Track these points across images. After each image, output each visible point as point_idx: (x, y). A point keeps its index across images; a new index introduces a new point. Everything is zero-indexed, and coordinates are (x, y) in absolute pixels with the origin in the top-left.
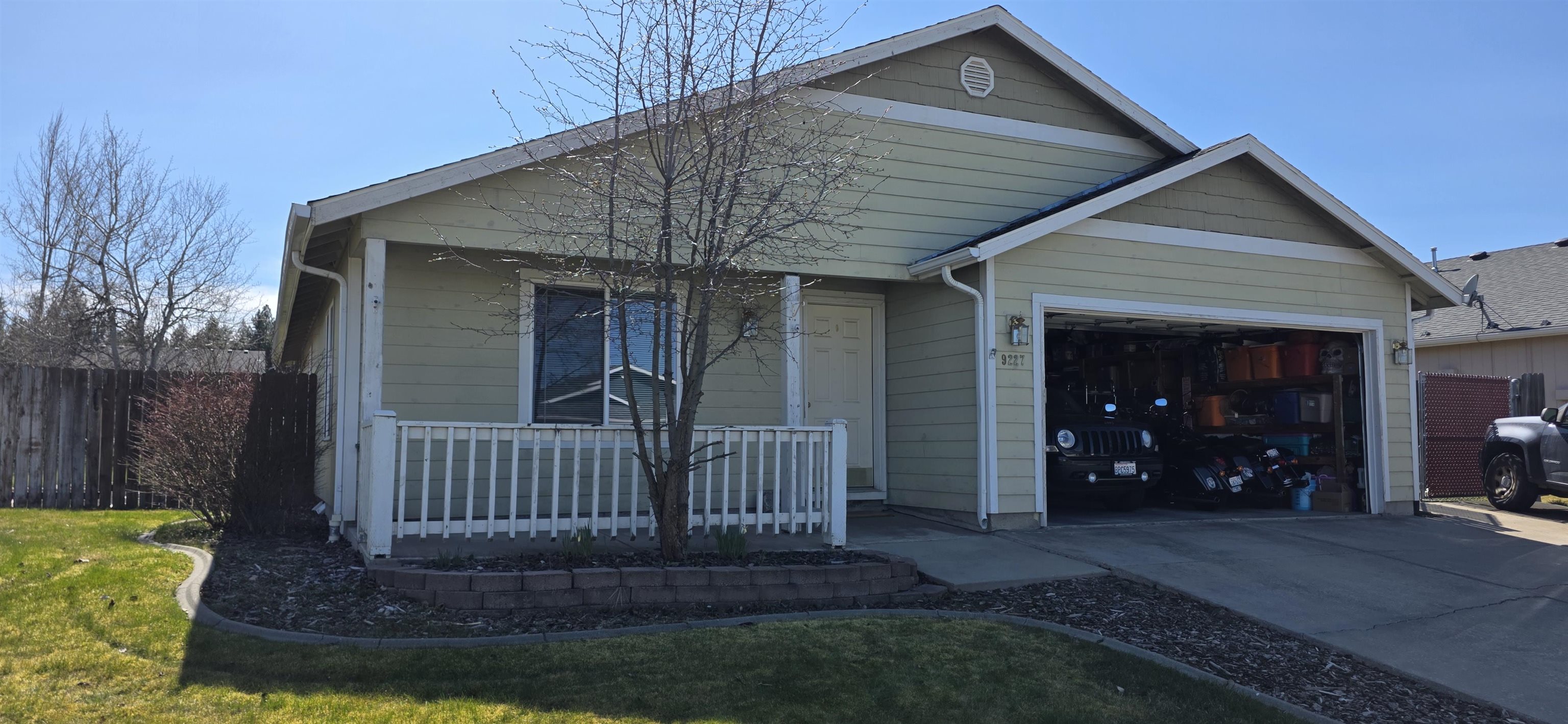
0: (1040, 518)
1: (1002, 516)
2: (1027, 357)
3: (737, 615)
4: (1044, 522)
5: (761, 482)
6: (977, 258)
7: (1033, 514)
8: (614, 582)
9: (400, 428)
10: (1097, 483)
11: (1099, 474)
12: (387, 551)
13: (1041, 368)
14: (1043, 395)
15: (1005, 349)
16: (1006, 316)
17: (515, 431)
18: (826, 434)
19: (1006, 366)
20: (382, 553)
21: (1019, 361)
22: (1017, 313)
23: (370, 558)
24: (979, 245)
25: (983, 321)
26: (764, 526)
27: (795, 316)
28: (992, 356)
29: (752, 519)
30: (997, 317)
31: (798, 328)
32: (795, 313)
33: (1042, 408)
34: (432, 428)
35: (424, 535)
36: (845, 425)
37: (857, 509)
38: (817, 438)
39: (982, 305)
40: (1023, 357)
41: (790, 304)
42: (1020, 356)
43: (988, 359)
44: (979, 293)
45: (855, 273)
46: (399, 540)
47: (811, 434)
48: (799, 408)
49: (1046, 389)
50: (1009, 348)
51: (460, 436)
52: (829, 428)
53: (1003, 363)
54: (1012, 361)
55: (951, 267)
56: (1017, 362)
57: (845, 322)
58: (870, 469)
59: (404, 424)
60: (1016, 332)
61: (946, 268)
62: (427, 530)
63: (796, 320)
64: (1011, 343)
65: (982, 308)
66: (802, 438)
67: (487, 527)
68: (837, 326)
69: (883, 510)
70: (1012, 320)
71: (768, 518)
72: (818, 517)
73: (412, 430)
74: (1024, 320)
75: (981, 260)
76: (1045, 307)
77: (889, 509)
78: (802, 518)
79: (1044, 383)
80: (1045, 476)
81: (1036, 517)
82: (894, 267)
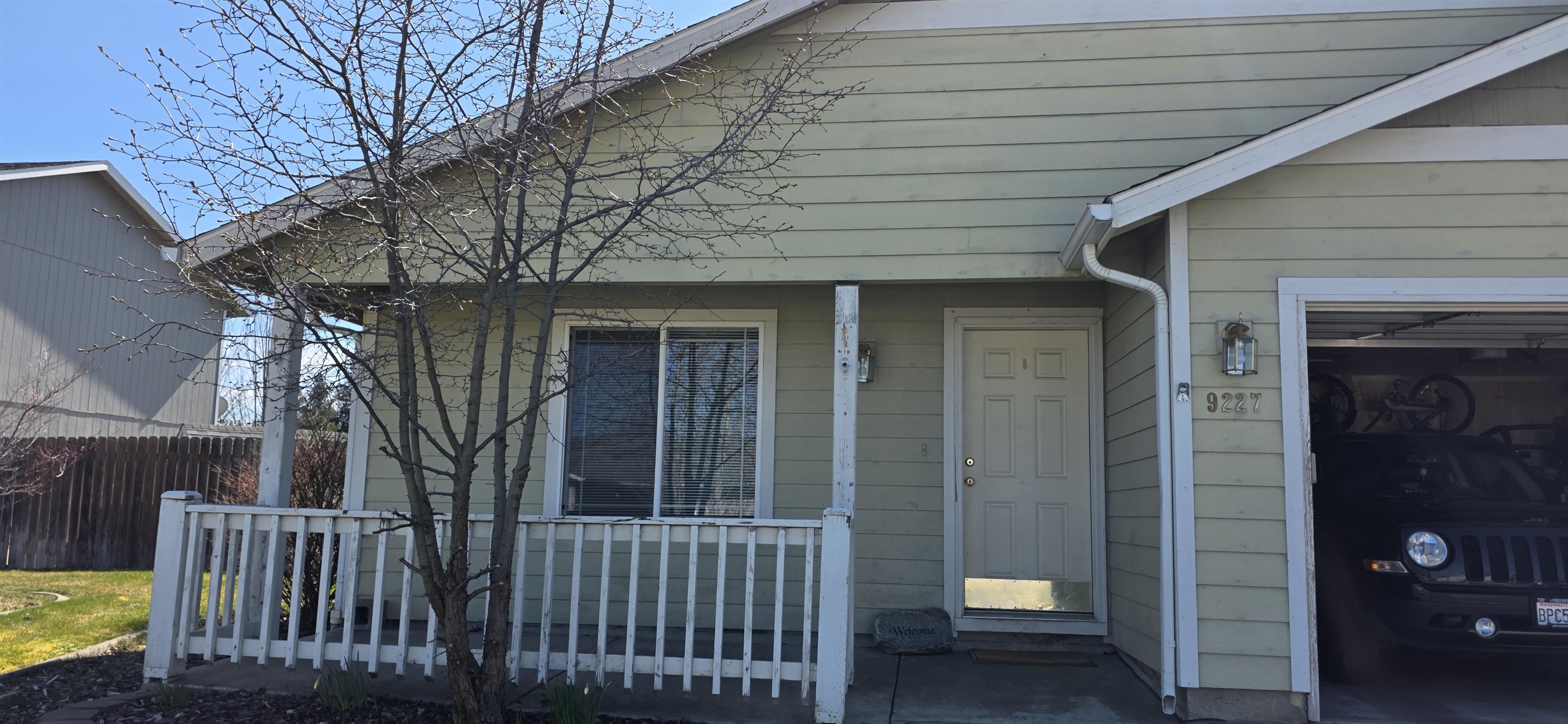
0: (1306, 702)
1: (1206, 692)
2: (1268, 396)
4: (1315, 713)
5: (691, 608)
6: (1110, 222)
7: (1285, 693)
9: (187, 514)
10: (1496, 639)
11: (1501, 622)
12: (163, 674)
13: (1301, 416)
14: (1306, 468)
16: (1216, 323)
18: (811, 532)
19: (1218, 414)
20: (157, 676)
21: (1248, 404)
22: (1234, 316)
23: (146, 681)
24: (1115, 199)
25: (1166, 335)
26: (695, 679)
27: (846, 345)
28: (1185, 396)
29: (674, 666)
30: (1193, 326)
31: (845, 365)
32: (849, 341)
33: (1304, 491)
34: (227, 515)
35: (207, 656)
36: (846, 518)
37: (1056, 647)
38: (796, 539)
39: (1166, 307)
40: (1256, 396)
41: (838, 328)
42: (1249, 395)
43: (1175, 403)
44: (1158, 287)
45: (959, 273)
46: (180, 660)
47: (782, 532)
48: (853, 487)
49: (1314, 455)
50: (1226, 381)
51: (263, 525)
52: (817, 524)
53: (1209, 408)
54: (1231, 404)
55: (1096, 246)
56: (1244, 406)
57: (1038, 355)
58: (1088, 584)
59: (194, 508)
60: (1231, 352)
61: (1086, 247)
62: (214, 649)
63: (848, 352)
64: (1225, 372)
65: (1166, 311)
66: (767, 538)
67: (285, 650)
68: (1024, 360)
69: (1105, 654)
70: (1226, 329)
71: (702, 666)
72: (792, 671)
73: (207, 517)
74: (1247, 329)
75: (1120, 225)
76: (1306, 302)
77: (1114, 653)
78: (762, 670)
79: (1309, 445)
80: (1314, 621)
81: (1297, 701)
82: (1033, 258)
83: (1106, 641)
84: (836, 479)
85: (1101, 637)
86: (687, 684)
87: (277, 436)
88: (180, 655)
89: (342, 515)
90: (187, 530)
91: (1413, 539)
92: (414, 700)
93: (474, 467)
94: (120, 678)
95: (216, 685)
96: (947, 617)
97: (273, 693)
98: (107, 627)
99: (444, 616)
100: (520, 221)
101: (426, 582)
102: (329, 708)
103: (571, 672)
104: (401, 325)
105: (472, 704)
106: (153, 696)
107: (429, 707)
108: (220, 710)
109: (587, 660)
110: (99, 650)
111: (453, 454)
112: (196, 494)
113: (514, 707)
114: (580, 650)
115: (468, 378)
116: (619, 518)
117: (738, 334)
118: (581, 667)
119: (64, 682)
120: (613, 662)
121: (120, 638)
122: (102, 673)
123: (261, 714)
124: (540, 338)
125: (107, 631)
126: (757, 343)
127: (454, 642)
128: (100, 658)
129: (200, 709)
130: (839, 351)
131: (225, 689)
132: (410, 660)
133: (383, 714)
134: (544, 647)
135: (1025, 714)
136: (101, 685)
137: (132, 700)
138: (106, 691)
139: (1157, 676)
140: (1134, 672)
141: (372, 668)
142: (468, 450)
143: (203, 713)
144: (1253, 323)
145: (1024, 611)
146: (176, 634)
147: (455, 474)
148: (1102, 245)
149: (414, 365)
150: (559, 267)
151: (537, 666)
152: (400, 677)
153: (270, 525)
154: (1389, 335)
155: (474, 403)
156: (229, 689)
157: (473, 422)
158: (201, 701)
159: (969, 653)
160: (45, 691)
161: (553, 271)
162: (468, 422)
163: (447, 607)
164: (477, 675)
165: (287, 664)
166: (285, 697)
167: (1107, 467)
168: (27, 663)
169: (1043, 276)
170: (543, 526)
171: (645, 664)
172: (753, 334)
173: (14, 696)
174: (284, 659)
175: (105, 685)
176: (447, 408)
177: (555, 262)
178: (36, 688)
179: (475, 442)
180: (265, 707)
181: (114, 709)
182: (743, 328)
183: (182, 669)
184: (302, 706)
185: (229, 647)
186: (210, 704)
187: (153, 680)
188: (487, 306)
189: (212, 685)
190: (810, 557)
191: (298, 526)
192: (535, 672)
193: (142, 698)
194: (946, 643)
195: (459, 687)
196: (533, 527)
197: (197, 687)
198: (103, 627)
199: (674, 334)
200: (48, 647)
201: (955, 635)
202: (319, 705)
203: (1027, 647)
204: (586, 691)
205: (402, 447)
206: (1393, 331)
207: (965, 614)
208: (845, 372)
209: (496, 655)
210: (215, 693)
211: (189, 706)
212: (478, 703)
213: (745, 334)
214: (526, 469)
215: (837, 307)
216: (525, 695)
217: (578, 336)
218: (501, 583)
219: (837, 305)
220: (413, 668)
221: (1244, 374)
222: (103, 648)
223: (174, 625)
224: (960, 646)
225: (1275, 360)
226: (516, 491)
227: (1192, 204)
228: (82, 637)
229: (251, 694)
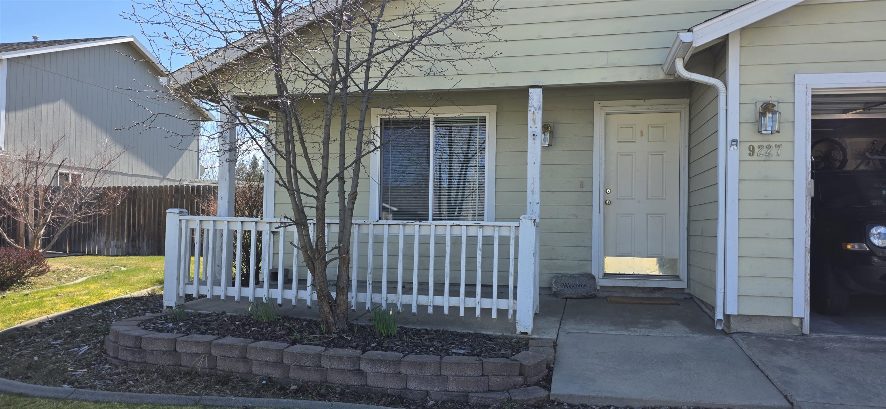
0: (801, 323)
2: (786, 146)
4: (806, 329)
5: (447, 270)
6: (691, 43)
7: (791, 318)
9: (180, 220)
12: (173, 304)
13: (806, 158)
14: (807, 188)
15: (756, 140)
16: (756, 103)
18: (513, 229)
19: (755, 157)
20: (170, 305)
21: (774, 151)
22: (767, 99)
23: (165, 308)
24: (695, 29)
25: (725, 111)
26: (450, 308)
27: (535, 124)
28: (735, 147)
29: (439, 301)
30: (741, 105)
31: (534, 135)
32: (536, 121)
33: (806, 202)
34: (201, 221)
35: (195, 295)
36: (533, 221)
37: (657, 295)
38: (505, 232)
39: (725, 94)
40: (779, 146)
41: (530, 113)
42: (774, 146)
43: (729, 151)
44: (720, 82)
45: (602, 79)
46: (181, 297)
47: (497, 228)
48: (538, 205)
49: (813, 180)
50: (759, 137)
51: (219, 226)
52: (516, 224)
53: (750, 154)
54: (763, 151)
55: (684, 59)
56: (771, 153)
57: (650, 128)
58: (677, 259)
59: (184, 218)
60: (764, 120)
61: (677, 59)
62: (198, 292)
63: (536, 128)
64: (760, 132)
65: (725, 97)
66: (488, 232)
67: (235, 292)
68: (642, 131)
69: (685, 298)
70: (761, 107)
71: (454, 301)
72: (503, 304)
73: (190, 222)
74: (774, 106)
75: (698, 45)
76: (812, 89)
77: (691, 298)
78: (487, 303)
79: (810, 174)
80: (808, 277)
81: (796, 323)
82: (646, 68)
83: (686, 291)
84: (529, 201)
85: (684, 289)
86: (446, 311)
87: (225, 180)
88: (181, 294)
89: (260, 221)
90: (180, 229)
91: (874, 231)
92: (302, 318)
93: (327, 193)
94: (152, 307)
95: (200, 310)
96: (594, 278)
97: (229, 314)
98: (145, 283)
99: (315, 273)
100: (348, 55)
101: (304, 255)
102: (257, 321)
103: (384, 304)
104: (284, 115)
105: (331, 319)
106: (168, 315)
107: (309, 322)
108: (202, 322)
109: (392, 298)
110: (142, 293)
111: (316, 186)
112: (184, 210)
113: (355, 322)
114: (388, 292)
115: (321, 144)
116: (407, 221)
117: (474, 120)
118: (389, 301)
119: (124, 308)
120: (406, 299)
121: (152, 288)
122: (143, 304)
123: (223, 324)
124: (360, 121)
125: (146, 284)
126: (485, 125)
127: (320, 286)
128: (142, 297)
129: (192, 321)
130: (531, 127)
131: (205, 312)
132: (299, 297)
133: (285, 324)
134: (369, 290)
135: (635, 329)
136: (143, 310)
137: (158, 317)
138: (145, 313)
139: (713, 309)
140: (701, 308)
141: (279, 302)
142: (323, 183)
143: (193, 323)
144: (778, 102)
145: (639, 275)
146: (178, 284)
147: (317, 196)
148: (687, 58)
149: (293, 138)
150: (370, 80)
151: (366, 300)
152: (294, 306)
153: (223, 226)
154: (867, 111)
155: (325, 157)
156: (207, 312)
157: (325, 168)
158: (192, 318)
159: (606, 298)
160: (115, 313)
161: (366, 83)
162: (323, 168)
163: (316, 267)
164: (333, 305)
165: (236, 299)
166: (236, 316)
167: (689, 192)
168: (106, 299)
169: (651, 79)
170: (367, 226)
171: (423, 300)
172: (483, 120)
173: (99, 315)
174: (234, 297)
175: (145, 310)
176: (311, 160)
177: (367, 78)
178: (110, 311)
179: (327, 179)
180: (225, 321)
181: (149, 321)
182: (477, 117)
183: (182, 302)
184: (244, 320)
185: (205, 290)
186: (197, 319)
187: (168, 307)
188: (330, 103)
189: (198, 310)
190: (512, 243)
191: (237, 227)
192: (365, 303)
193: (163, 316)
194: (593, 292)
195: (324, 310)
196: (361, 226)
197: (190, 311)
198: (144, 282)
199: (438, 121)
200: (116, 292)
201: (598, 288)
202: (253, 320)
203: (640, 295)
204: (391, 313)
205: (288, 182)
206: (869, 107)
207: (604, 276)
208: (534, 139)
209: (343, 294)
210: (200, 314)
211: (187, 320)
212: (334, 319)
213: (478, 120)
214: (355, 194)
215: (530, 101)
216: (360, 316)
217: (385, 124)
218: (344, 255)
219: (529, 100)
220: (301, 301)
221: (771, 133)
222: (144, 293)
223: (177, 279)
224: (601, 294)
225: (791, 124)
226: (351, 206)
227: (743, 30)
228: (133, 287)
229: (218, 315)
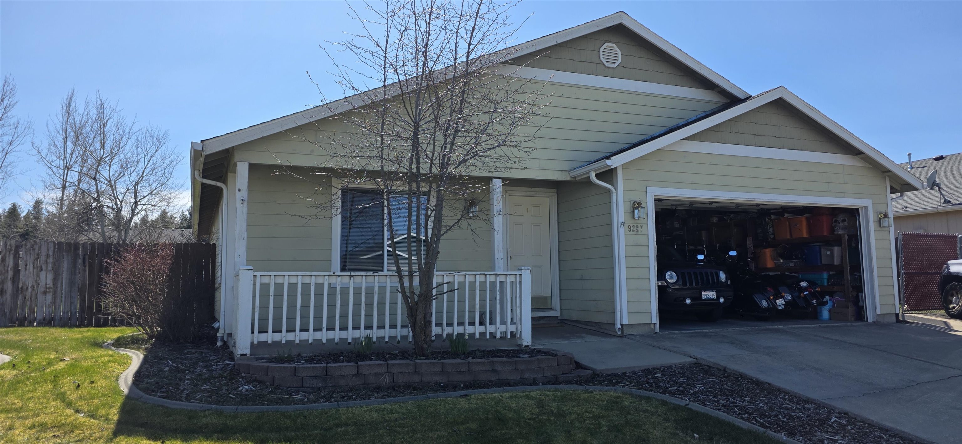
0: (654, 326)
1: (631, 326)
2: (644, 226)
3: (459, 390)
4: (657, 329)
6: (611, 165)
7: (650, 324)
8: (383, 370)
9: (255, 276)
10: (691, 305)
11: (692, 299)
12: (247, 352)
13: (653, 234)
14: (655, 250)
15: (631, 222)
16: (630, 202)
17: (326, 277)
18: (518, 276)
19: (631, 232)
20: (244, 353)
21: (639, 229)
22: (637, 199)
24: (612, 158)
25: (616, 204)
27: (498, 203)
28: (622, 226)
30: (624, 202)
31: (501, 211)
32: (499, 201)
33: (655, 258)
35: (270, 342)
37: (542, 322)
38: (513, 278)
39: (616, 195)
40: (641, 226)
42: (639, 226)
43: (619, 229)
44: (614, 188)
45: (536, 176)
46: (255, 345)
47: (509, 276)
49: (656, 246)
50: (633, 221)
51: (280, 280)
52: (520, 273)
53: (629, 231)
54: (635, 229)
57: (532, 207)
58: (550, 297)
59: (258, 274)
60: (637, 211)
61: (593, 172)
62: (273, 339)
63: (499, 206)
64: (633, 218)
65: (616, 197)
66: (504, 279)
67: (308, 336)
68: (527, 208)
69: (559, 322)
70: (633, 204)
72: (514, 328)
73: (263, 278)
74: (641, 204)
75: (613, 167)
76: (655, 195)
77: (564, 321)
78: (504, 328)
79: (655, 243)
80: (657, 300)
81: (652, 326)
82: (560, 172)
83: (559, 318)
84: (496, 257)
85: (557, 317)
86: (477, 336)
87: (243, 239)
88: (256, 342)
89: (332, 275)
130: (496, 206)
146: (253, 332)
148: (598, 173)
167: (559, 251)
174: (308, 340)
187: (242, 355)
190: (518, 286)
192: (443, 335)
208: (499, 214)
209: (430, 326)
215: (494, 188)
221: (638, 219)
225: (648, 214)
